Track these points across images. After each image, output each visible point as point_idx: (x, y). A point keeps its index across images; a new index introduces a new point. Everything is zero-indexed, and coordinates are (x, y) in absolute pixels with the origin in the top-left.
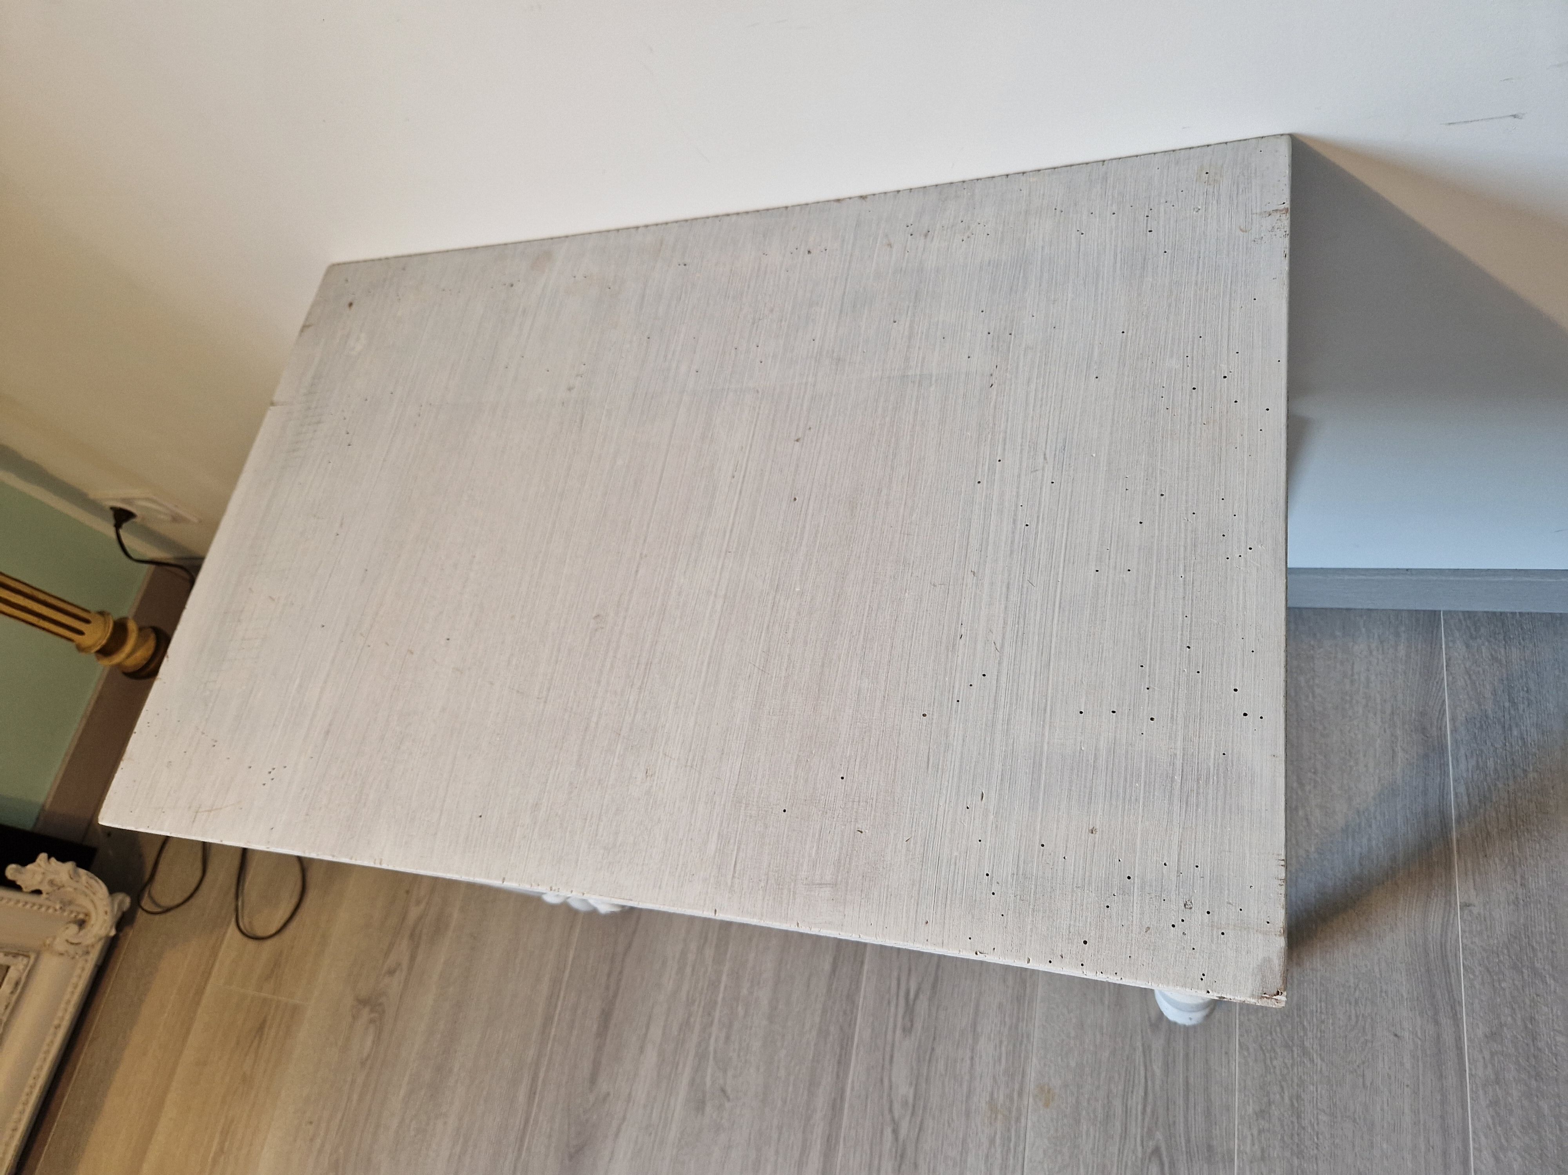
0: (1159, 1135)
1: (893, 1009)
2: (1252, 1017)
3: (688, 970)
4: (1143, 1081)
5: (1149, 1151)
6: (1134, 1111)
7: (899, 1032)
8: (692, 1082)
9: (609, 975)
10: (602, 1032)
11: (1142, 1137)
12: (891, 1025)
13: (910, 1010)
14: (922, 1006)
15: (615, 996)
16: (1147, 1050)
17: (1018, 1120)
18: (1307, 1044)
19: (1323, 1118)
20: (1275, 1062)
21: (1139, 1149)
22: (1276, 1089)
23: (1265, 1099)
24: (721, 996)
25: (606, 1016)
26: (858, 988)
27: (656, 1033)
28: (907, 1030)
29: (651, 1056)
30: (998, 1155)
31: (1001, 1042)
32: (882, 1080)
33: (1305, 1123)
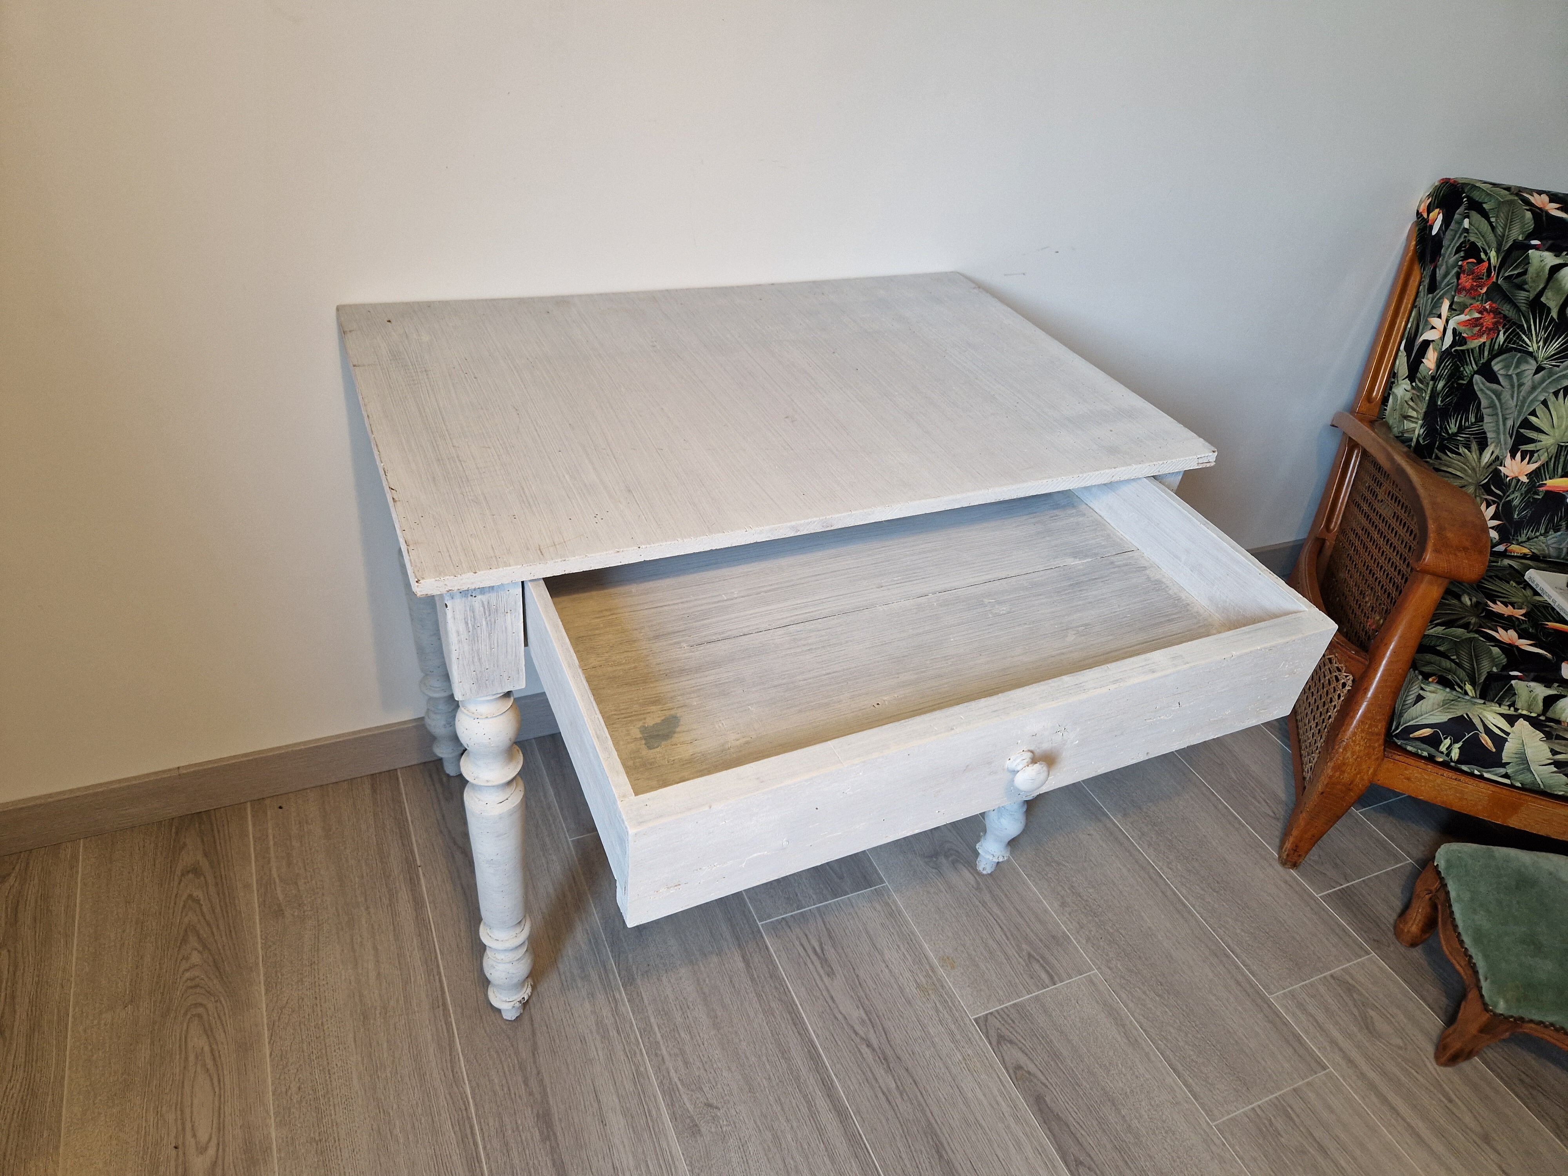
0: (1024, 946)
1: (811, 966)
2: (1022, 859)
3: (613, 1033)
4: (995, 922)
5: (1026, 958)
6: (1003, 942)
7: (826, 979)
8: (674, 1117)
9: (526, 1083)
10: (548, 1134)
11: (1017, 952)
12: (817, 978)
13: (824, 961)
14: (831, 954)
15: (545, 1095)
16: (984, 904)
17: (942, 986)
18: (1056, 859)
19: (1091, 891)
20: (1049, 875)
21: (1020, 960)
22: (1060, 888)
23: (1059, 896)
24: (659, 1035)
25: (545, 1118)
26: (775, 967)
27: (610, 1100)
28: (831, 974)
29: (617, 1123)
30: (947, 1016)
31: (898, 946)
32: (836, 1018)
33: (1085, 898)
